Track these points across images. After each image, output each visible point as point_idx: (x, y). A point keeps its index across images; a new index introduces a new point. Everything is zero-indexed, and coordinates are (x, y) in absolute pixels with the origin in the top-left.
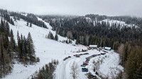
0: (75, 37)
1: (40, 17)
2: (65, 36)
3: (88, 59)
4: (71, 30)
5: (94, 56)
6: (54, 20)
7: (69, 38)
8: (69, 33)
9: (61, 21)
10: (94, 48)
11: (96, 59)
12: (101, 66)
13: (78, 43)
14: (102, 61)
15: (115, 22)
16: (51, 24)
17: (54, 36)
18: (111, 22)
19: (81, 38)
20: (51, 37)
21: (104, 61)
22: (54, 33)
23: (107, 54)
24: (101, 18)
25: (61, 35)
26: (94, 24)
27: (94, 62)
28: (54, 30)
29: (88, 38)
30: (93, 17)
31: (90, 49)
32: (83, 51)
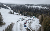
0: (21, 12)
1: (5, 4)
2: (17, 12)
3: (26, 21)
4: (19, 10)
5: (29, 20)
6: (12, 6)
7: (19, 13)
8: (19, 11)
10: (29, 17)
11: (29, 21)
12: (31, 24)
13: (22, 15)
14: (32, 22)
15: (37, 6)
16: (11, 8)
17: (12, 12)
18: (35, 7)
19: (24, 13)
20: (11, 13)
21: (33, 22)
22: (12, 11)
23: (34, 19)
24: (31, 5)
25: (15, 12)
26: (29, 7)
27: (29, 23)
29: (26, 13)
30: (28, 5)
31: (27, 17)
32: (24, 18)
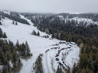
0: (51, 32)
7: (47, 33)
8: (47, 30)
9: (40, 18)
13: (53, 37)
16: (32, 21)
17: (37, 33)
18: (79, 20)
19: (55, 34)
21: (69, 53)
24: (71, 16)
25: (41, 31)
27: (63, 54)
28: (35, 26)
